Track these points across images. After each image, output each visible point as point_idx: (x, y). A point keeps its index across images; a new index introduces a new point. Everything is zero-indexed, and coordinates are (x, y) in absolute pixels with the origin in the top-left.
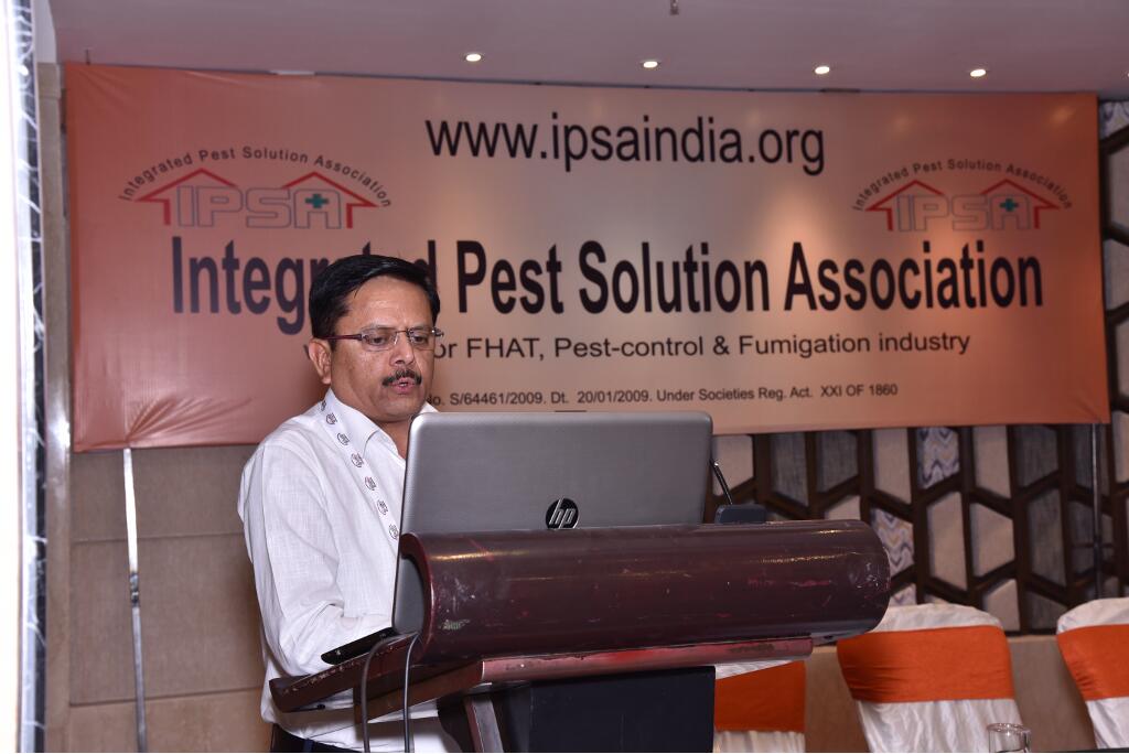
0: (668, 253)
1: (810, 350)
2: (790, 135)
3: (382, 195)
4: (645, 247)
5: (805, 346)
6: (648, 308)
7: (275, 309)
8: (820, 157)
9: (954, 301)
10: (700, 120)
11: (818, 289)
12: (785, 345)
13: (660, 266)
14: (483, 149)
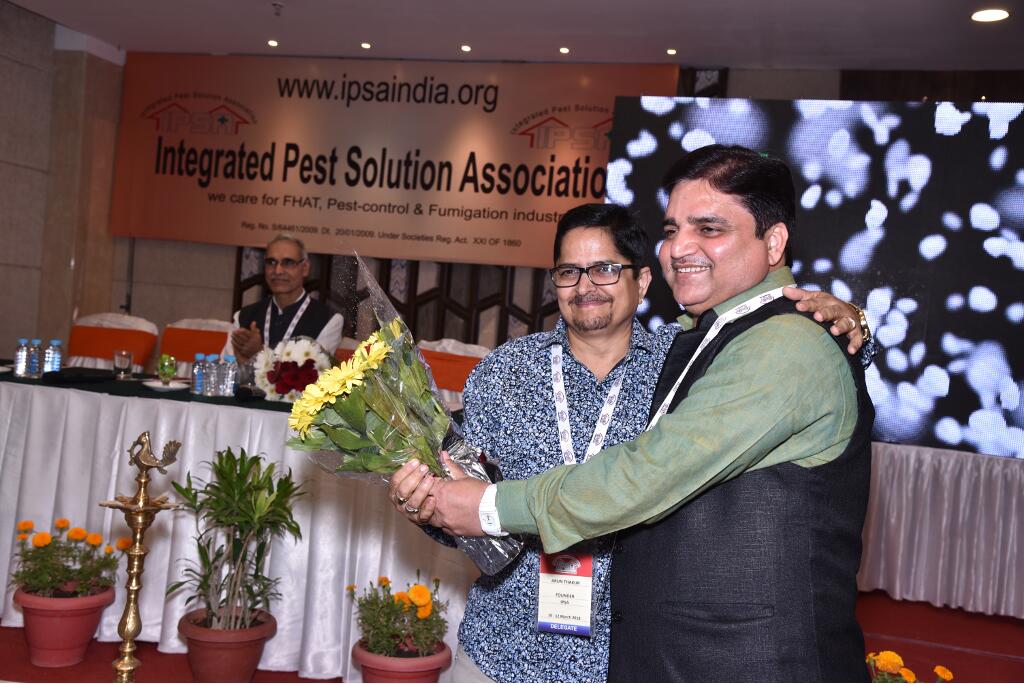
0: (396, 155)
1: (470, 216)
2: (478, 88)
3: (253, 117)
4: (384, 151)
5: (468, 213)
6: (381, 185)
7: (198, 175)
8: (494, 102)
9: (566, 192)
10: (426, 79)
11: (481, 180)
12: (456, 212)
13: (391, 162)
14: (305, 94)
